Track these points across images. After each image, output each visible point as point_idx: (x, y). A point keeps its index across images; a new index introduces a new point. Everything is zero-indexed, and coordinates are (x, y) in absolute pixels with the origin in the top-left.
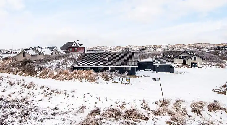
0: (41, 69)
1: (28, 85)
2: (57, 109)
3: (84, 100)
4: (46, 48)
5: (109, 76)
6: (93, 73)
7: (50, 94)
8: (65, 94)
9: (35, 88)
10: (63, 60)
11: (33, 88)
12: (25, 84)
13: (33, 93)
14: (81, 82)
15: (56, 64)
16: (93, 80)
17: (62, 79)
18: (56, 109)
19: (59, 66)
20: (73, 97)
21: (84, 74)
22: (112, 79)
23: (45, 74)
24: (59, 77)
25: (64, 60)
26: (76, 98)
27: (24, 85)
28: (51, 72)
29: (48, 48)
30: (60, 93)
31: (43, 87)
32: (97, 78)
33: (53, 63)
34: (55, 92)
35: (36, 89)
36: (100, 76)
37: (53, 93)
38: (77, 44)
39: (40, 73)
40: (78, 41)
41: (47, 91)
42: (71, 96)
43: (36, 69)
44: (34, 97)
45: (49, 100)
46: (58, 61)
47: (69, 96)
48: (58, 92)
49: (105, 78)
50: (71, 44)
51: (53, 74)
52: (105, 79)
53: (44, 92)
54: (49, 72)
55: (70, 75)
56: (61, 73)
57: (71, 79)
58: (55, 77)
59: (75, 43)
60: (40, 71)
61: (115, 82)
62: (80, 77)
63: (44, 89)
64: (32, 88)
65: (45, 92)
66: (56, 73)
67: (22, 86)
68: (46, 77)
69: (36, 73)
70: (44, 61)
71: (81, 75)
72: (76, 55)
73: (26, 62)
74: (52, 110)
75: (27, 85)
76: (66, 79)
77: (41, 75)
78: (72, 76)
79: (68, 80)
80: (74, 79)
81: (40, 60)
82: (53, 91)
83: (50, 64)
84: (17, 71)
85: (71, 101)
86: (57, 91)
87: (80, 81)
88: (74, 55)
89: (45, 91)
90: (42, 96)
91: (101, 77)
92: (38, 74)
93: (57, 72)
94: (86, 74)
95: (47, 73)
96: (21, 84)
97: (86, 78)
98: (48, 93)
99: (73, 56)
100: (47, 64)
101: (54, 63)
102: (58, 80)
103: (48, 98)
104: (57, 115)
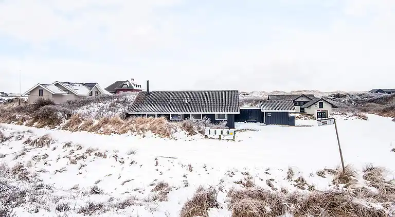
0: (69, 115)
1: (38, 140)
2: (97, 193)
3: (157, 170)
4: (81, 85)
5: (194, 127)
6: (166, 122)
7: (83, 157)
8: (116, 157)
9: (52, 146)
10: (108, 104)
11: (49, 147)
12: (33, 139)
13: (46, 156)
14: (144, 137)
15: (97, 109)
16: (166, 133)
17: (107, 133)
18: (95, 191)
19: (102, 113)
20: (132, 163)
21: (148, 124)
22: (200, 132)
23: (75, 123)
24: (102, 129)
25: (110, 103)
26: (138, 165)
27: (30, 141)
28: (86, 120)
29: (84, 85)
30: (105, 156)
31: (69, 145)
32: (172, 130)
33: (91, 108)
34: (93, 154)
35: (55, 149)
36: (178, 127)
37: (90, 155)
38: (130, 85)
39: (67, 121)
40: (133, 79)
41: (76, 152)
42: (127, 162)
43: (60, 114)
44: (46, 163)
45: (80, 171)
46: (100, 104)
47: (123, 162)
48: (99, 155)
49: (188, 130)
50: (121, 85)
51: (91, 124)
52: (187, 133)
53: (71, 154)
54: (83, 120)
55: (123, 126)
56: (106, 122)
57: (124, 132)
58: (95, 129)
59: (128, 83)
60: (67, 119)
61: (206, 137)
62: (141, 129)
63: (71, 149)
64: (46, 146)
65: (73, 155)
66: (96, 122)
67: (26, 142)
68: (77, 130)
69: (59, 122)
70: (75, 104)
71: (143, 125)
72: (132, 97)
73: (42, 103)
74: (84, 194)
75: (35, 141)
76: (115, 133)
77: (68, 125)
78: (127, 128)
79: (120, 134)
80: (129, 132)
81: (69, 102)
82: (89, 152)
83: (85, 109)
84: (24, 120)
85: (128, 172)
86: (97, 152)
87: (142, 136)
88: (128, 97)
89: (72, 152)
90: (64, 162)
91: (180, 129)
92: (62, 125)
93: (98, 121)
94: (153, 124)
95: (79, 122)
96: (24, 140)
97: (152, 130)
98: (78, 156)
99: (126, 98)
100: (80, 110)
101: (94, 108)
102: (101, 134)
103: (78, 165)
104: (98, 211)
